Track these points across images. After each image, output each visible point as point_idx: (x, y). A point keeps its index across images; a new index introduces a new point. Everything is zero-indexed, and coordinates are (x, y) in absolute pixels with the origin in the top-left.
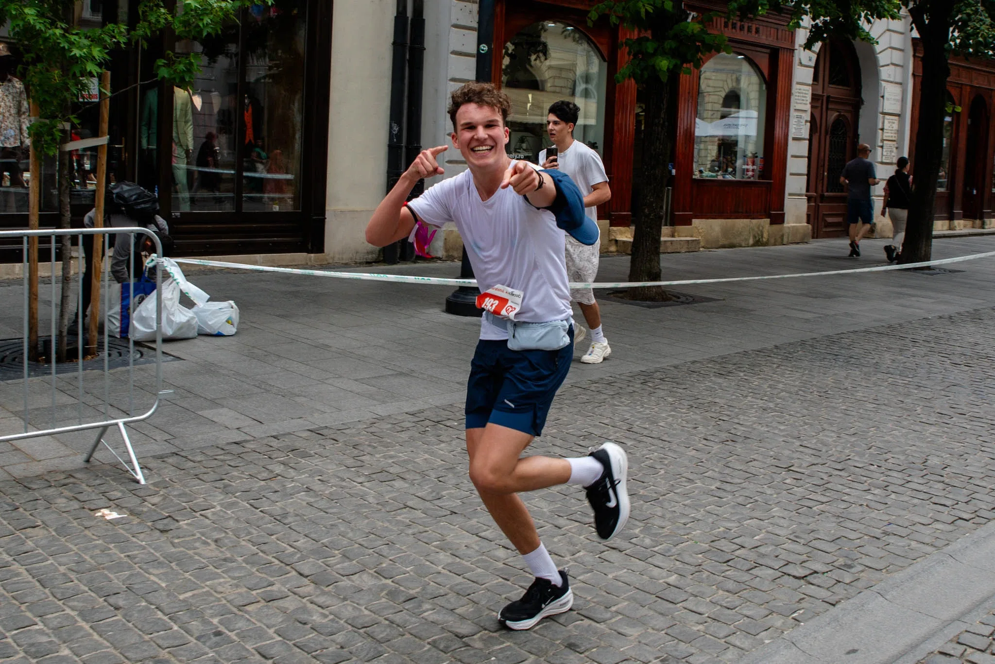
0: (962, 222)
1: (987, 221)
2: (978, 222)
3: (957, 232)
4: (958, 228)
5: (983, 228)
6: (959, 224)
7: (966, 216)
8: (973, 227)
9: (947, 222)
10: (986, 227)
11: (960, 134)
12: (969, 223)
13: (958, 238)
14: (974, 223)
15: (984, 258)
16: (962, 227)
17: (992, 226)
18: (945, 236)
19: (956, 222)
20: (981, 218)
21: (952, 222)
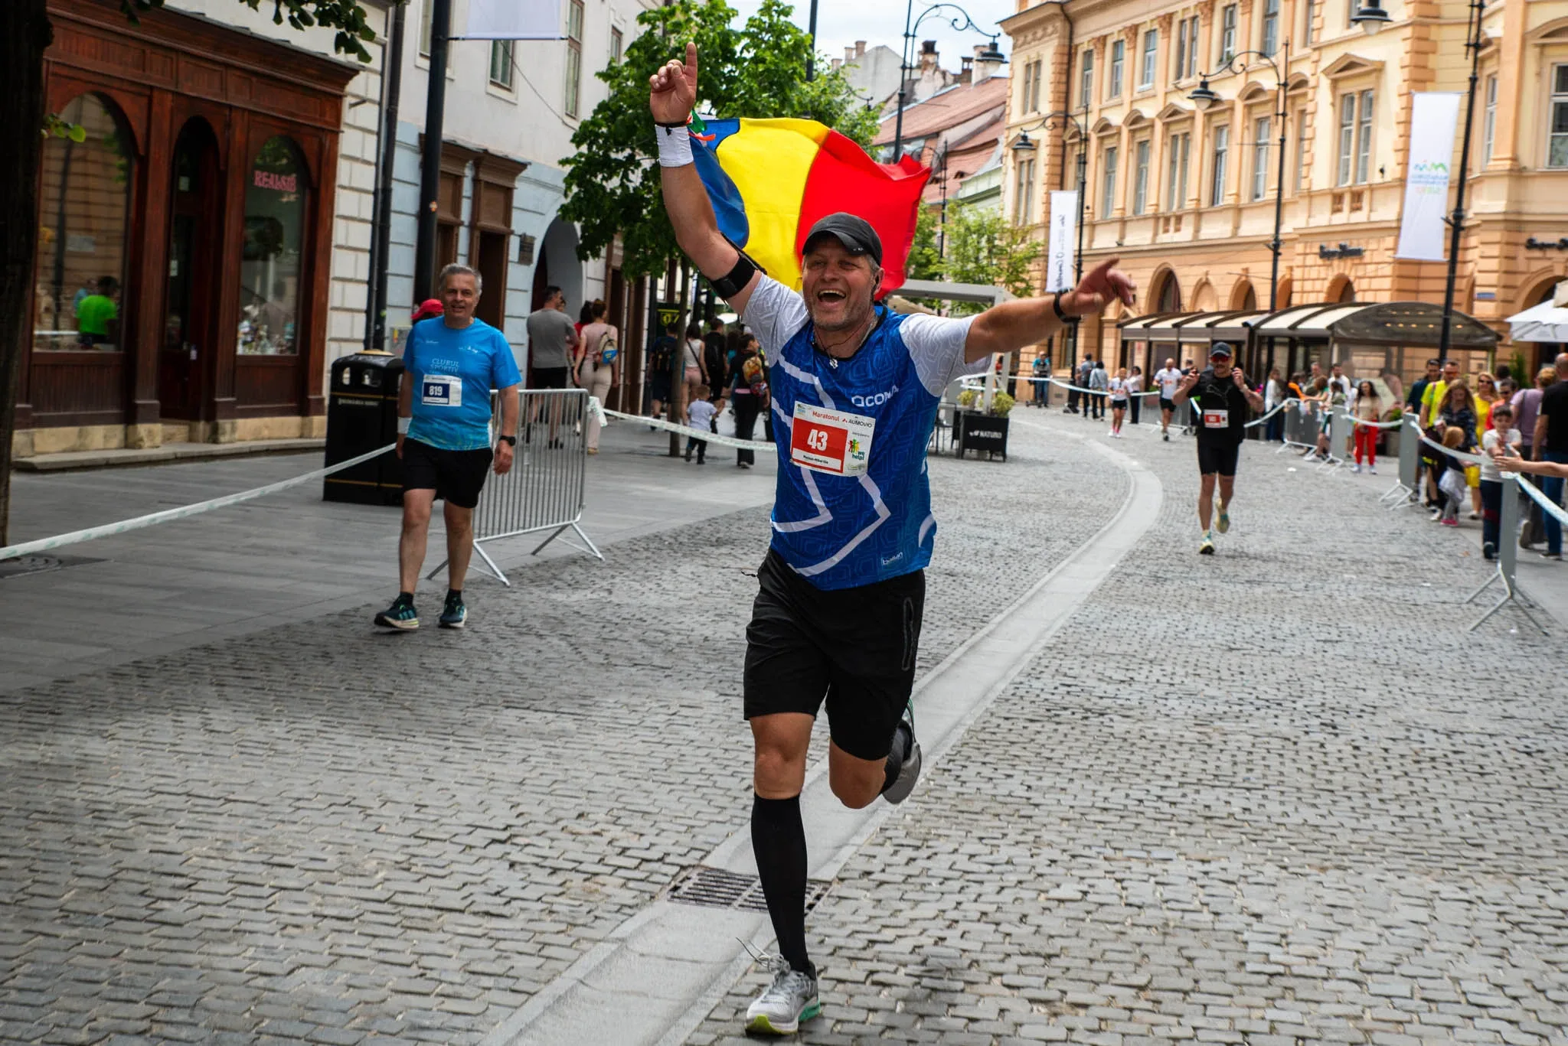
0: (158, 428)
1: (225, 424)
2: (202, 427)
3: (146, 452)
4: (147, 443)
5: (215, 441)
6: (150, 433)
7: (168, 413)
8: (191, 440)
9: (118, 430)
10: (222, 439)
11: (149, 211)
12: (180, 430)
13: (147, 468)
14: (192, 431)
15: (177, 521)
16: (158, 440)
17: (237, 436)
18: (109, 465)
19: (142, 429)
20: (211, 417)
21: (131, 427)
